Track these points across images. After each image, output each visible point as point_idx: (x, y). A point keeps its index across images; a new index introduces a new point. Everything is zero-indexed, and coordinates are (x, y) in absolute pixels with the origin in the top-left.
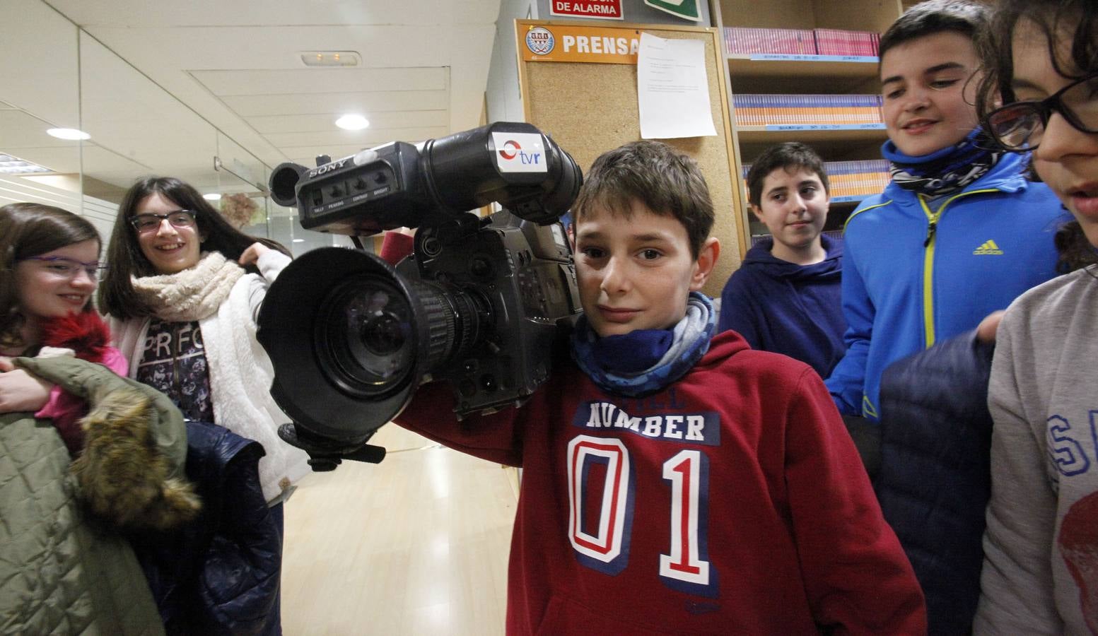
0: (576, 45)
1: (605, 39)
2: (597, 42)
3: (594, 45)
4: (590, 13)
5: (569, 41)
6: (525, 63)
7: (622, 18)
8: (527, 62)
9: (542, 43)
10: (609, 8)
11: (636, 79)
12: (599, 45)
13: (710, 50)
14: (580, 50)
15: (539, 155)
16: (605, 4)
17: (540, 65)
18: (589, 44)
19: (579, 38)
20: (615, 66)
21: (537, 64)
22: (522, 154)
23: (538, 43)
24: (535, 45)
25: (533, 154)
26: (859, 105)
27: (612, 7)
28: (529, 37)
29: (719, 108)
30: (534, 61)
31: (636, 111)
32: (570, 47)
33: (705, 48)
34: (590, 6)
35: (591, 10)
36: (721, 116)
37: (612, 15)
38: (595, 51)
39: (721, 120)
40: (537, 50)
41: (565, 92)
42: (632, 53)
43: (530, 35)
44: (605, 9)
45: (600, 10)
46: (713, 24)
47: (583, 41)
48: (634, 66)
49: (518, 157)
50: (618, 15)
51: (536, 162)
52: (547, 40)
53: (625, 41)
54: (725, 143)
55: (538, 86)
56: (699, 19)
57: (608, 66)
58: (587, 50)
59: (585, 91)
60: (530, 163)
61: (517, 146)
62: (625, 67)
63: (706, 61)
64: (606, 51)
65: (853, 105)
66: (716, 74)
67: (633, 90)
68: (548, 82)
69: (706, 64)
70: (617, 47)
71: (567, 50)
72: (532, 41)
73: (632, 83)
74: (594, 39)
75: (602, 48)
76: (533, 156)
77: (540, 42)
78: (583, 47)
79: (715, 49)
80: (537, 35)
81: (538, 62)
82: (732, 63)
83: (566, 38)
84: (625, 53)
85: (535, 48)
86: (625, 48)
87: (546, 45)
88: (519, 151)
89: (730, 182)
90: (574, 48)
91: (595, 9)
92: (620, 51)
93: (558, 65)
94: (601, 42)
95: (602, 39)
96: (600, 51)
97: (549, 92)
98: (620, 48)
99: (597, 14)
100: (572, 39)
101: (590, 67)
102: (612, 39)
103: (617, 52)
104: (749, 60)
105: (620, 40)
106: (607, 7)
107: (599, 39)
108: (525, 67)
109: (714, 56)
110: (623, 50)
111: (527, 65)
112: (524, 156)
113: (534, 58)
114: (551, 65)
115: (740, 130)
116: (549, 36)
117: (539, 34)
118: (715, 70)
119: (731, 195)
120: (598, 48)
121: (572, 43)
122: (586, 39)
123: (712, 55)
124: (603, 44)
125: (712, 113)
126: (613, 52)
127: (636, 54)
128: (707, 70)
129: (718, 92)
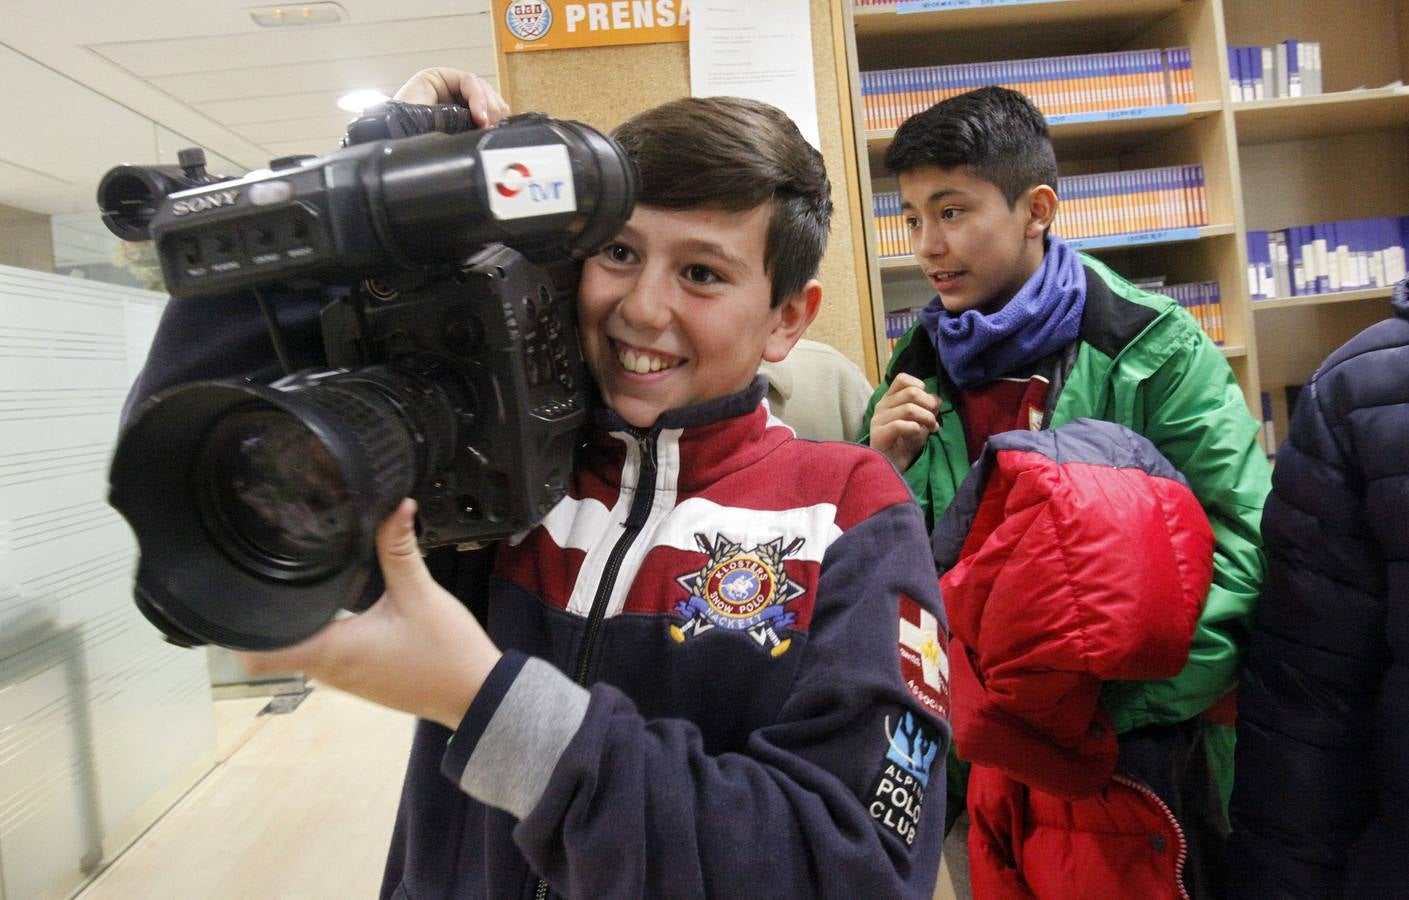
0: (586, 20)
1: (636, 4)
2: (622, 10)
3: (618, 15)
5: (576, 13)
6: (504, 57)
8: (507, 53)
9: (532, 20)
11: (687, 67)
12: (626, 14)
13: (821, 4)
14: (594, 27)
17: (531, 58)
18: (610, 16)
19: (592, 7)
20: (653, 47)
21: (524, 56)
23: (526, 21)
24: (520, 25)
26: (1123, 71)
28: (511, 14)
29: (835, 103)
30: (520, 52)
32: (577, 23)
36: (837, 117)
38: (618, 25)
39: (838, 123)
40: (524, 34)
41: (569, 96)
42: (682, 23)
43: (513, 10)
47: (598, 12)
48: (684, 45)
52: (540, 16)
53: (670, 4)
54: (842, 162)
55: (527, 91)
57: (641, 49)
58: (605, 26)
59: (603, 93)
62: (670, 47)
63: (812, 24)
64: (638, 25)
65: (1112, 72)
66: (830, 46)
67: (683, 82)
68: (542, 83)
69: (812, 30)
70: (656, 15)
71: (571, 28)
72: (516, 20)
73: (682, 73)
74: (617, 6)
75: (630, 19)
77: (529, 19)
78: (599, 22)
79: (830, 1)
80: (523, 9)
81: (528, 52)
82: (856, 18)
83: (570, 9)
84: (671, 22)
85: (520, 31)
86: (671, 15)
87: (538, 23)
89: (849, 228)
90: (583, 25)
92: (661, 22)
93: (558, 55)
94: (630, 9)
95: (630, 5)
96: (627, 25)
97: (544, 100)
98: (661, 17)
100: (579, 8)
101: (613, 52)
103: (656, 23)
104: (894, 14)
105: (660, 4)
107: (625, 5)
108: (505, 62)
109: (828, 14)
110: (666, 19)
111: (508, 59)
113: (519, 47)
114: (547, 56)
115: (871, 138)
116: (544, 8)
117: (526, 6)
118: (829, 38)
119: (851, 248)
120: (623, 20)
121: (581, 16)
122: (603, 7)
123: (822, 14)
124: (631, 15)
125: (819, 113)
126: (649, 24)
127: (688, 22)
128: (813, 41)
129: (834, 75)
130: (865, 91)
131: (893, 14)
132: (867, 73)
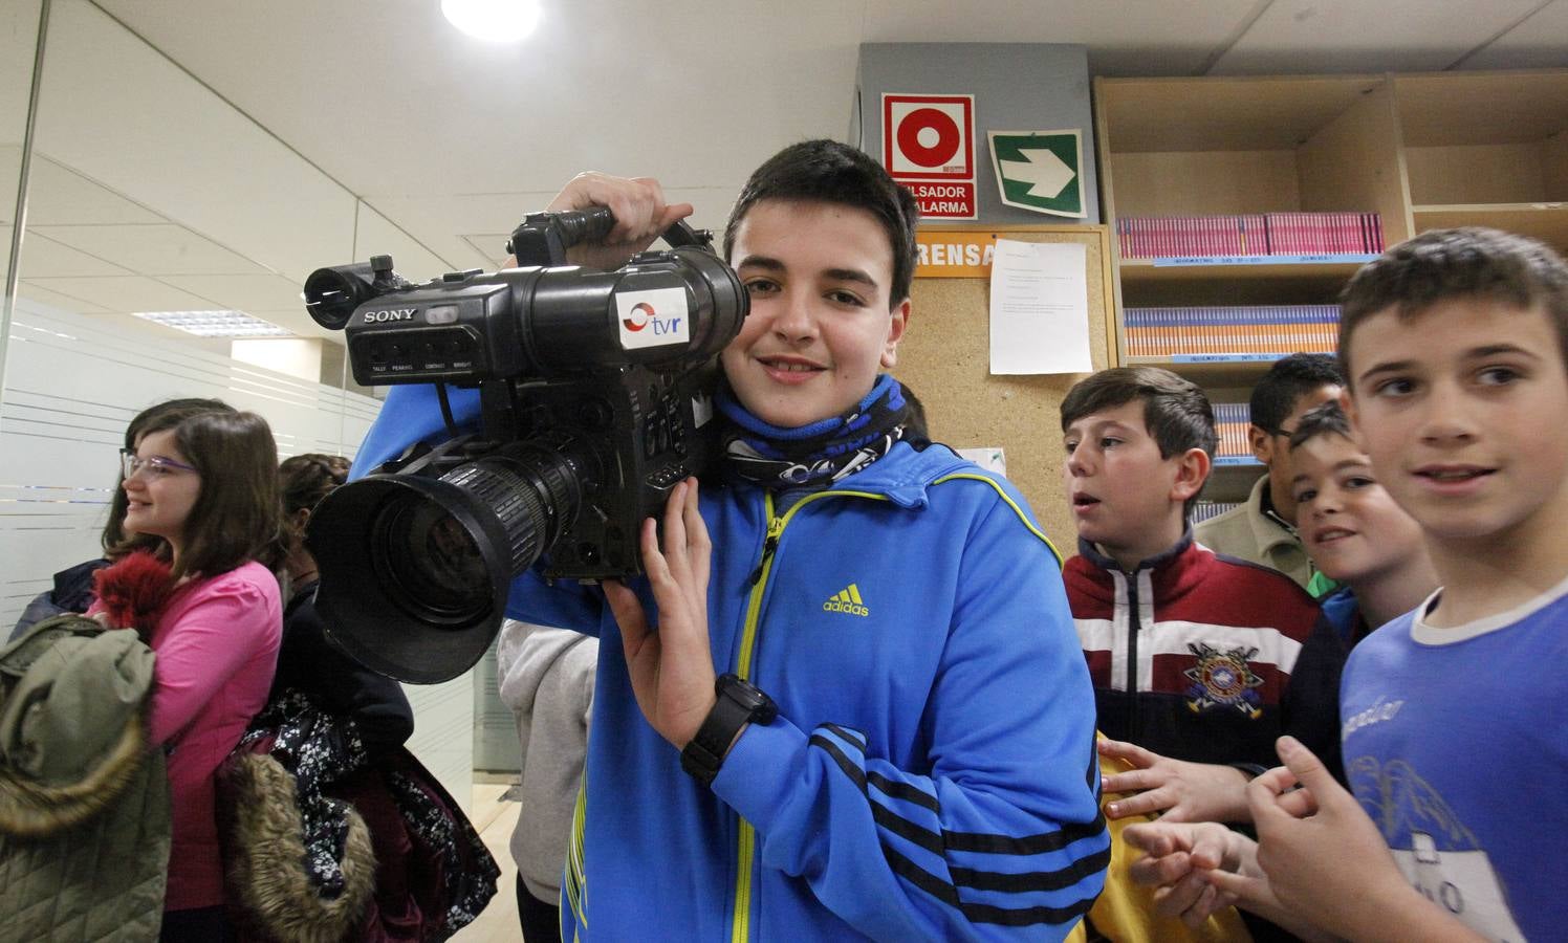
1: (951, 248)
2: (940, 250)
3: (935, 255)
4: (934, 213)
7: (975, 217)
10: (960, 205)
11: (988, 297)
12: (942, 254)
13: (1094, 255)
15: (679, 320)
16: (953, 200)
20: (962, 280)
22: (655, 322)
25: (672, 318)
27: (963, 204)
29: (1104, 332)
31: (985, 339)
33: (1087, 252)
34: (934, 204)
35: (936, 209)
36: (1104, 343)
37: (963, 214)
38: (936, 262)
39: (1105, 349)
42: (985, 263)
44: (954, 207)
45: (947, 208)
46: (1102, 220)
48: (986, 281)
49: (650, 327)
50: (971, 213)
51: (675, 330)
53: (976, 248)
56: (1082, 214)
57: (953, 281)
58: (925, 262)
60: (665, 332)
61: (650, 311)
62: (974, 281)
63: (1087, 271)
64: (951, 263)
66: (1100, 287)
67: (983, 309)
69: (1087, 274)
70: (965, 256)
73: (983, 302)
74: (935, 247)
75: (945, 258)
76: (671, 322)
79: (1102, 253)
82: (1123, 270)
84: (976, 263)
86: (976, 256)
88: (651, 318)
91: (941, 207)
92: (969, 262)
94: (945, 251)
95: (946, 247)
96: (942, 263)
98: (969, 258)
99: (943, 214)
101: (929, 282)
102: (960, 247)
103: (965, 262)
104: (1153, 266)
105: (969, 248)
106: (956, 204)
107: (942, 247)
109: (1099, 263)
110: (973, 260)
112: (658, 324)
120: (940, 258)
122: (924, 248)
123: (1096, 263)
124: (946, 253)
125: (1091, 340)
126: (960, 262)
127: (990, 264)
128: (1088, 283)
129: (1103, 311)
130: (1127, 324)
131: (1151, 268)
132: (1129, 309)
